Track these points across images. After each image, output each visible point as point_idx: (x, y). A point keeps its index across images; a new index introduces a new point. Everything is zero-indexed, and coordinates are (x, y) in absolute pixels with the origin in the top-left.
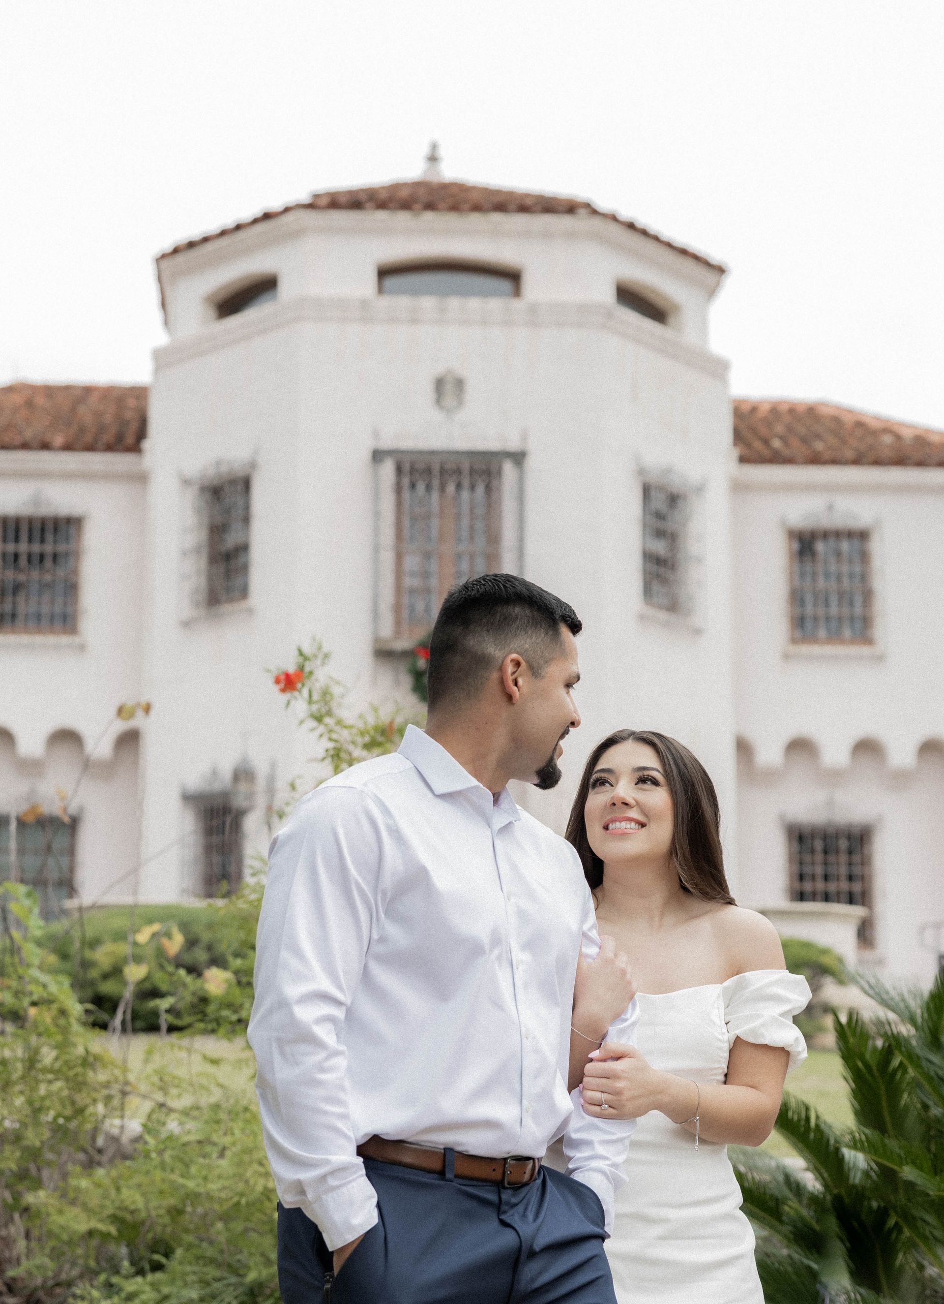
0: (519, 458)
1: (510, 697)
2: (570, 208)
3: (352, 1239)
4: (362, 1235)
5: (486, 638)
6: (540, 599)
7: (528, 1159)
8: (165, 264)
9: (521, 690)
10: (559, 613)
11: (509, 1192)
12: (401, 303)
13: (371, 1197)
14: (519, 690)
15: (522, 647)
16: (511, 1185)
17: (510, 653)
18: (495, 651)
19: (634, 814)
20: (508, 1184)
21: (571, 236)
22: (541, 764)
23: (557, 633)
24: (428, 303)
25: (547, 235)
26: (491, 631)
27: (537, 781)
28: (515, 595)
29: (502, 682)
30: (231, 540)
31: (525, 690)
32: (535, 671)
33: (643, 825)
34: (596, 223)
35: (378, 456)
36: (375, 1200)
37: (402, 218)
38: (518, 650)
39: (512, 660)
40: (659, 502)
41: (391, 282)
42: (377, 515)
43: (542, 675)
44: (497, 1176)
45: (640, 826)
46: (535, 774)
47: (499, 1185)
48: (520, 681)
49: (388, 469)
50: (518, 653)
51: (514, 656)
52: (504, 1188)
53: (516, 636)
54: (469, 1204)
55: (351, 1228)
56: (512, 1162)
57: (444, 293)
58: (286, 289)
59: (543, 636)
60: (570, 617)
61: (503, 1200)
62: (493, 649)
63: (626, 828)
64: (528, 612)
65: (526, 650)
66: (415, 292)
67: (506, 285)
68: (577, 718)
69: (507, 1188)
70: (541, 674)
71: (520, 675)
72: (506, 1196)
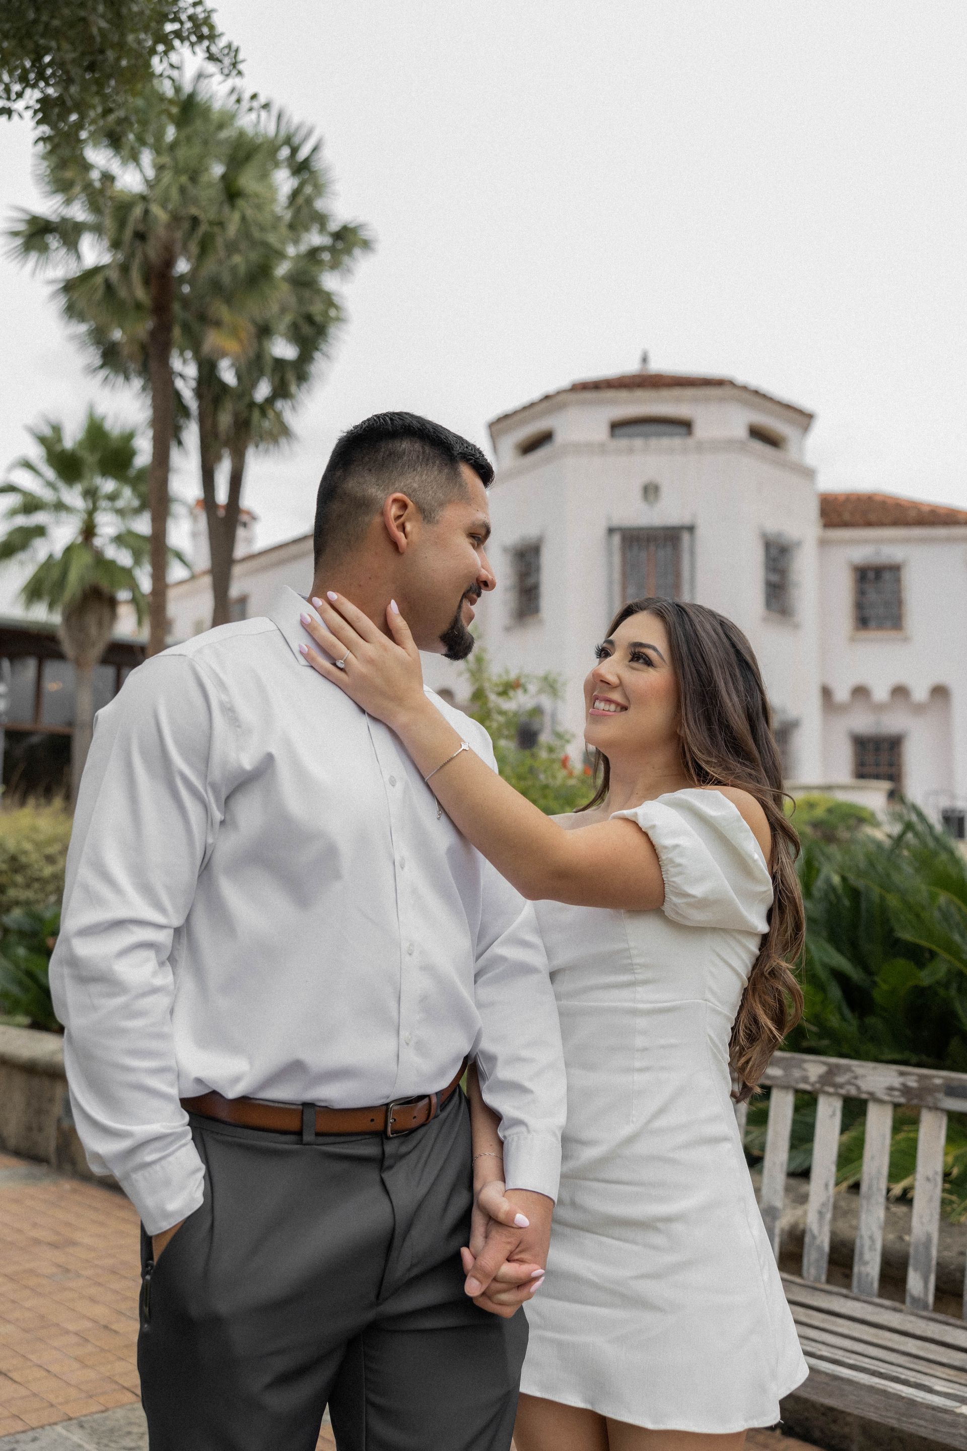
0: (691, 529)
1: (395, 545)
2: (719, 383)
3: (168, 1227)
4: (181, 1222)
5: (367, 478)
6: (434, 432)
7: (421, 1098)
8: (494, 428)
9: (410, 537)
10: (458, 449)
11: (396, 1142)
12: (623, 443)
13: (198, 1170)
14: (406, 537)
15: (409, 486)
16: (398, 1133)
17: (395, 492)
18: (377, 492)
19: (616, 696)
20: (392, 1134)
21: (722, 400)
22: (444, 627)
23: (455, 474)
24: (638, 442)
25: (707, 400)
26: (373, 471)
27: (444, 650)
28: (402, 428)
29: (386, 528)
30: (531, 581)
31: (414, 537)
32: (426, 514)
33: (624, 708)
34: (735, 392)
35: (611, 531)
36: (203, 1172)
37: (623, 394)
38: (405, 489)
39: (395, 500)
40: (774, 552)
41: (618, 431)
42: (610, 564)
43: (436, 519)
44: (378, 1125)
45: (619, 709)
46: (439, 639)
47: (381, 1135)
48: (408, 527)
49: (617, 539)
50: (404, 493)
51: (398, 495)
52: (388, 1138)
53: (402, 474)
54: (339, 1167)
55: (166, 1215)
56: (396, 1108)
57: (646, 436)
58: (560, 438)
59: (436, 473)
60: (473, 455)
61: (386, 1153)
62: (375, 490)
63: (604, 710)
64: (417, 446)
65: (414, 490)
66: (630, 436)
67: (683, 430)
68: (490, 577)
69: (392, 1138)
70: (434, 518)
71: (409, 519)
72: (391, 1148)
